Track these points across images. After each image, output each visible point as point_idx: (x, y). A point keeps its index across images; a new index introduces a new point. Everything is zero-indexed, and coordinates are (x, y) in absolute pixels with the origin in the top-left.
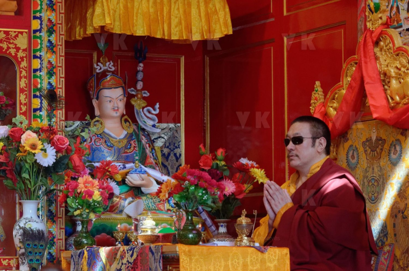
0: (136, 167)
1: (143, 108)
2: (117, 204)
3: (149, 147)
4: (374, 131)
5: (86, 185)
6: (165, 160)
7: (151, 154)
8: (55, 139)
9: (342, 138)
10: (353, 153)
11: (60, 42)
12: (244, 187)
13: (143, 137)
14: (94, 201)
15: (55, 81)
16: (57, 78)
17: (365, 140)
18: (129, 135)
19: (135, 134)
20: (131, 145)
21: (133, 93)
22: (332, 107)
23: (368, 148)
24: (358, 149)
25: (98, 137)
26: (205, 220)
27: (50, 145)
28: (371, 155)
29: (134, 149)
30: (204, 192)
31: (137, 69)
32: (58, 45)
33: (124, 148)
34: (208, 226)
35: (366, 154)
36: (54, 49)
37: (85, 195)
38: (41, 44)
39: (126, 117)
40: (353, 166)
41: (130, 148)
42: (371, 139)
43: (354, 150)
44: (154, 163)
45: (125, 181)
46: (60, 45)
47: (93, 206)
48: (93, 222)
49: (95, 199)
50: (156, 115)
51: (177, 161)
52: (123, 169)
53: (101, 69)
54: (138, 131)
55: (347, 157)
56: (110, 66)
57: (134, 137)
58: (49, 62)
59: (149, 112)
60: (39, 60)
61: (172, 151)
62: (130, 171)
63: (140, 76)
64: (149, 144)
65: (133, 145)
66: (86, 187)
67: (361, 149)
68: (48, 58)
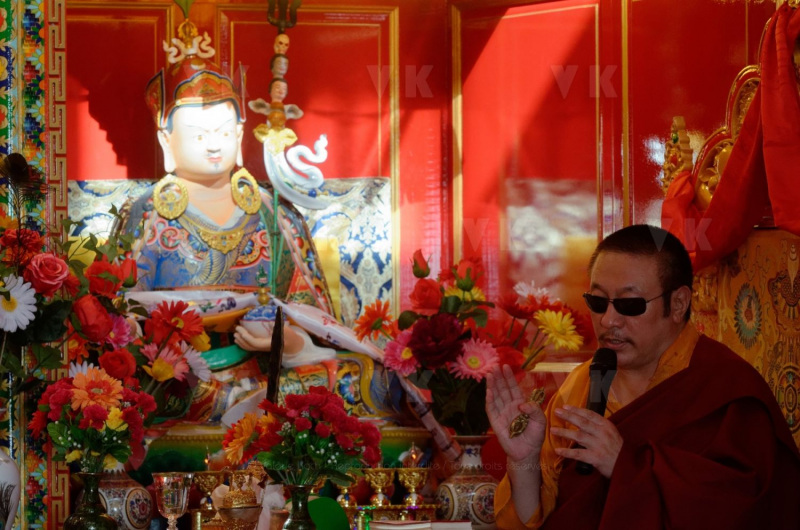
0: (261, 303)
1: (286, 149)
2: (210, 399)
3: (301, 245)
4: (794, 256)
5: (93, 390)
6: (351, 271)
7: (305, 265)
8: (34, 263)
9: (727, 266)
10: (749, 305)
11: (54, 16)
12: (522, 357)
13: (286, 223)
14: (110, 432)
15: (43, 110)
16: (47, 104)
17: (774, 276)
18: (248, 217)
19: (265, 215)
20: (253, 245)
21: (262, 111)
22: (706, 184)
23: (780, 295)
24: (760, 297)
25: (170, 225)
26: (434, 433)
27: (21, 279)
28: (787, 314)
29: (261, 253)
30: (330, 445)
31: (273, 50)
32: (50, 23)
33: (235, 253)
34: (442, 447)
35: (776, 312)
36: (41, 33)
37: (88, 419)
38: (9, 20)
39: (244, 172)
40: (750, 337)
41: (251, 252)
42: (786, 276)
43: (751, 298)
44: (312, 286)
45: (234, 338)
46: (56, 23)
47: (107, 442)
48: (146, 447)
49: (113, 427)
50: (318, 165)
51: (381, 272)
52: (228, 309)
53: (179, 54)
54: (273, 208)
55: (736, 313)
56: (204, 46)
57: (261, 224)
58: (29, 66)
59: (303, 159)
60: (4, 59)
61: (366, 246)
62: (245, 314)
63: (282, 66)
64: (300, 238)
65: (259, 244)
66: (92, 396)
67: (766, 298)
68: (25, 55)
